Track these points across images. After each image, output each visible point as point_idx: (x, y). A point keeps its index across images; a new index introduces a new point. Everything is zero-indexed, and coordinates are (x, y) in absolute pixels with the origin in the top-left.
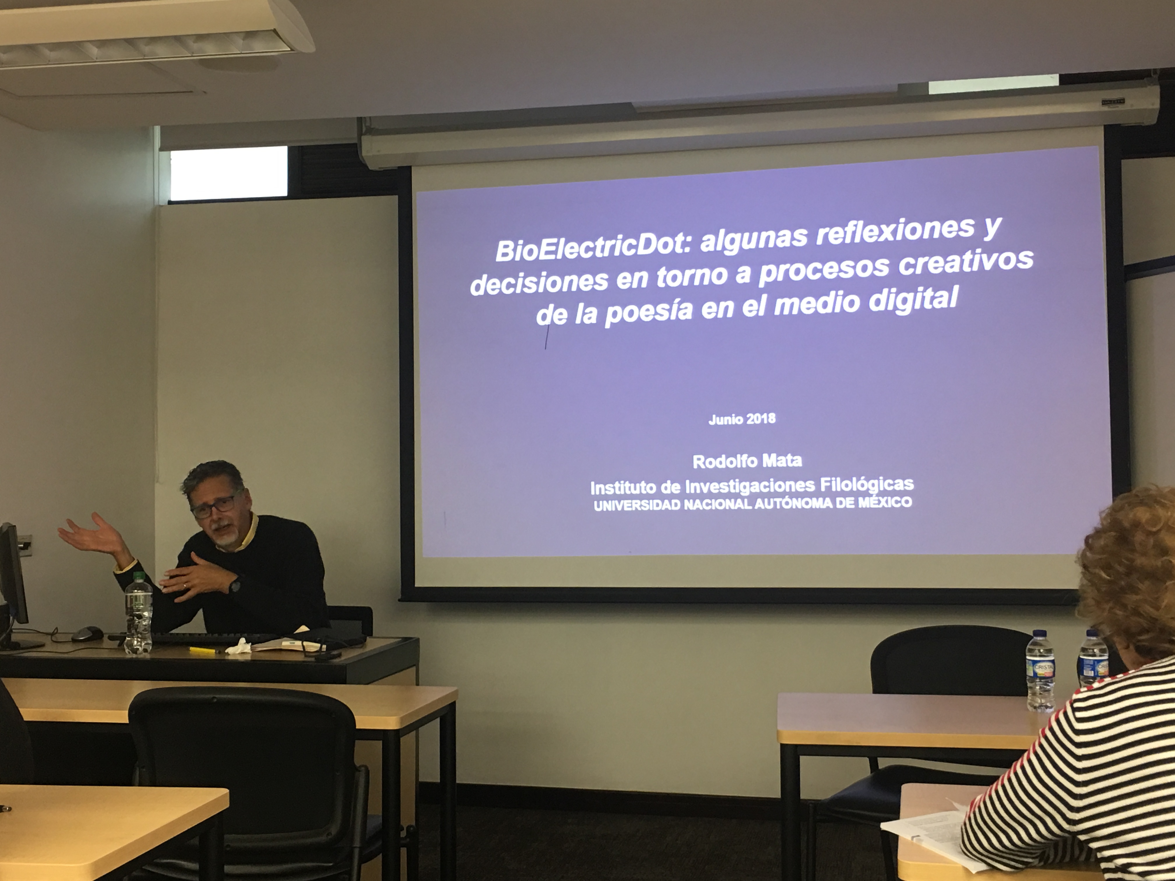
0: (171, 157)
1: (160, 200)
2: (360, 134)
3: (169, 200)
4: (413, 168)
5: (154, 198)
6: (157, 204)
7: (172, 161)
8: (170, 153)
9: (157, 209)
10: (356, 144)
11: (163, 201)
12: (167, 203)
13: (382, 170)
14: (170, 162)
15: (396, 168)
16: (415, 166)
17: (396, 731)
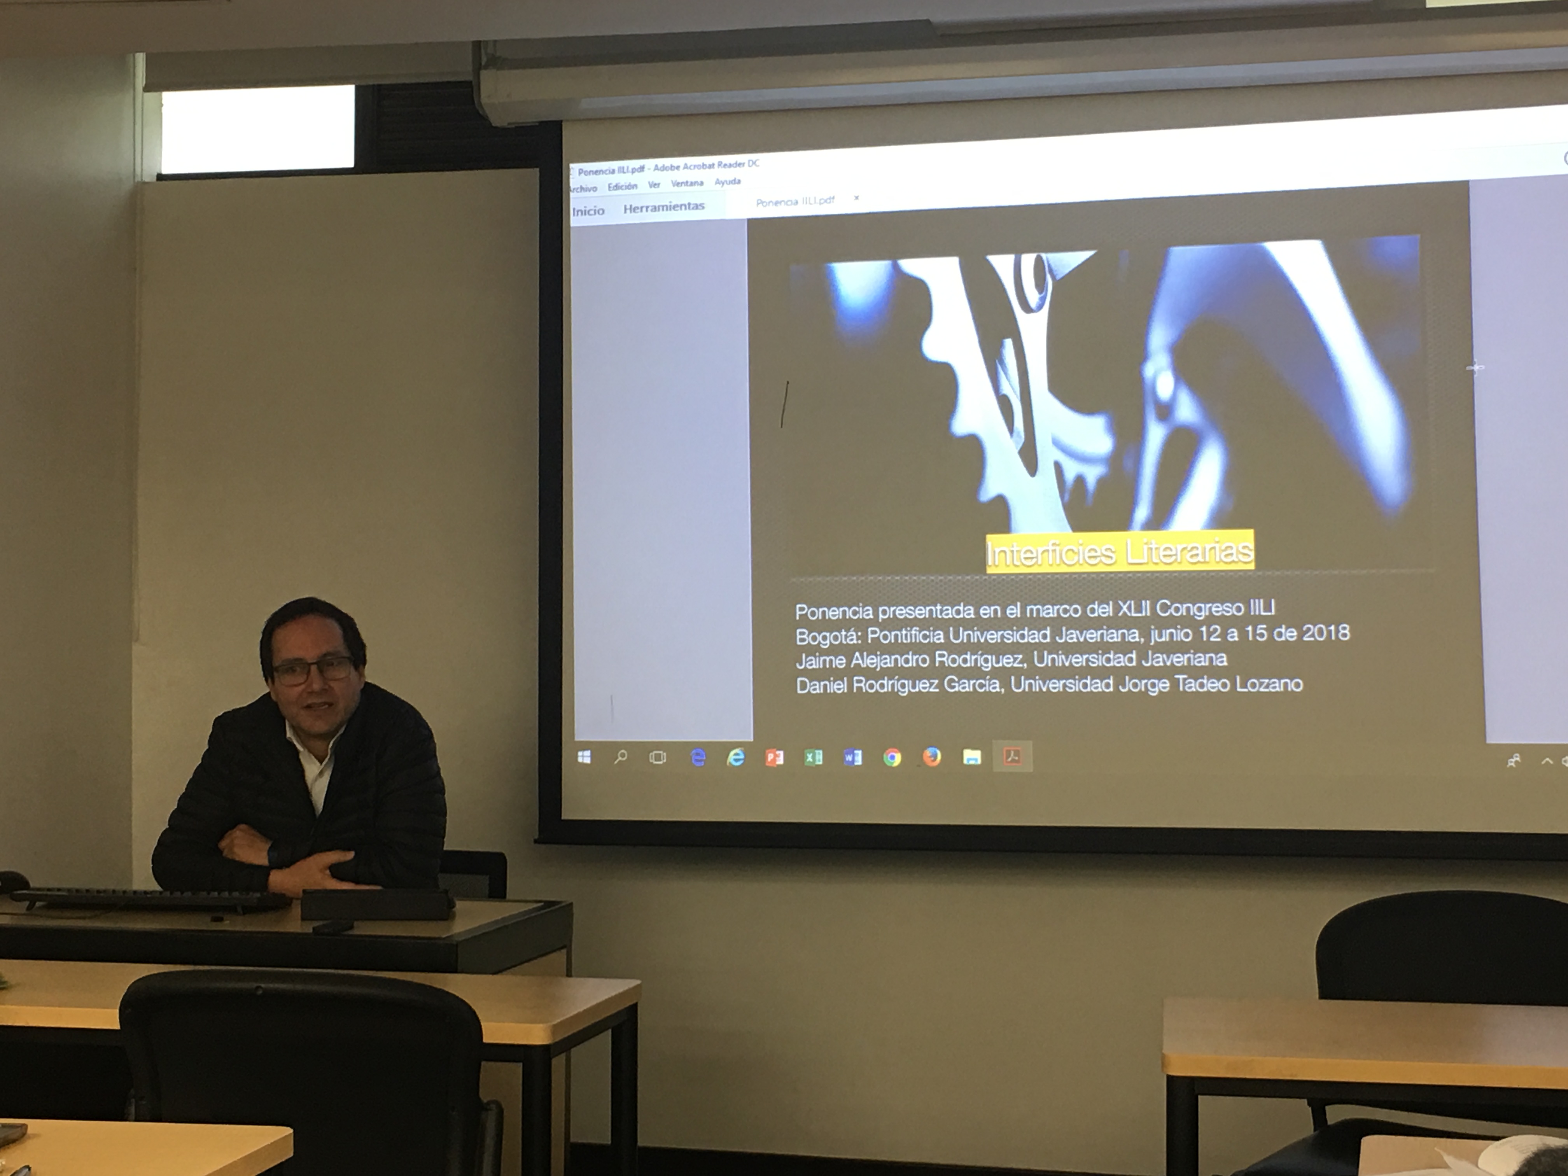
0: (163, 102)
1: (144, 173)
2: (478, 68)
3: (159, 172)
4: (563, 124)
5: (134, 169)
6: (140, 180)
7: (164, 109)
8: (161, 96)
9: (141, 187)
10: (471, 82)
11: (149, 176)
12: (155, 178)
13: (513, 126)
14: (161, 110)
15: (537, 124)
16: (567, 121)
17: (545, 1048)
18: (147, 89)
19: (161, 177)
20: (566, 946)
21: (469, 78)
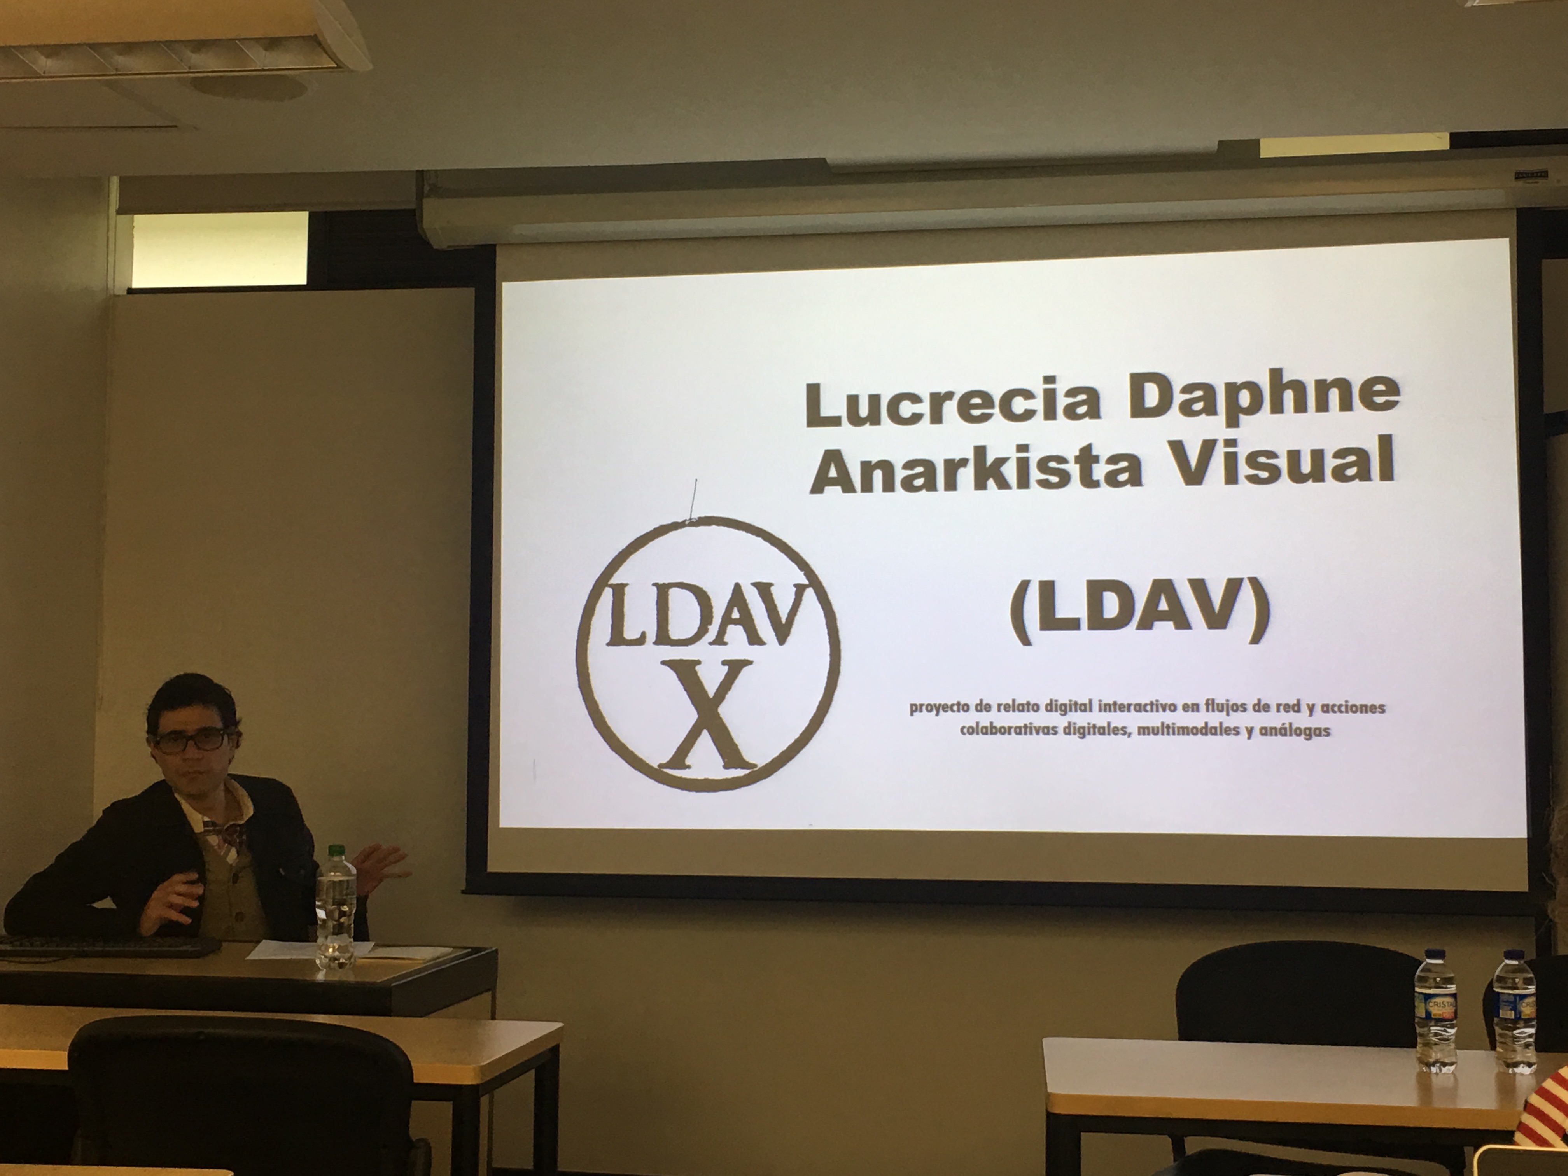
0: (135, 224)
1: (115, 287)
2: (421, 196)
3: (130, 287)
4: (498, 249)
5: (107, 283)
6: (112, 293)
7: (135, 230)
8: (133, 218)
9: (112, 301)
10: (415, 210)
11: (121, 289)
12: (125, 293)
13: (453, 249)
14: (132, 231)
15: (474, 247)
16: (502, 245)
17: (474, 1089)
18: (120, 212)
19: (131, 291)
20: (492, 989)
21: (412, 206)
